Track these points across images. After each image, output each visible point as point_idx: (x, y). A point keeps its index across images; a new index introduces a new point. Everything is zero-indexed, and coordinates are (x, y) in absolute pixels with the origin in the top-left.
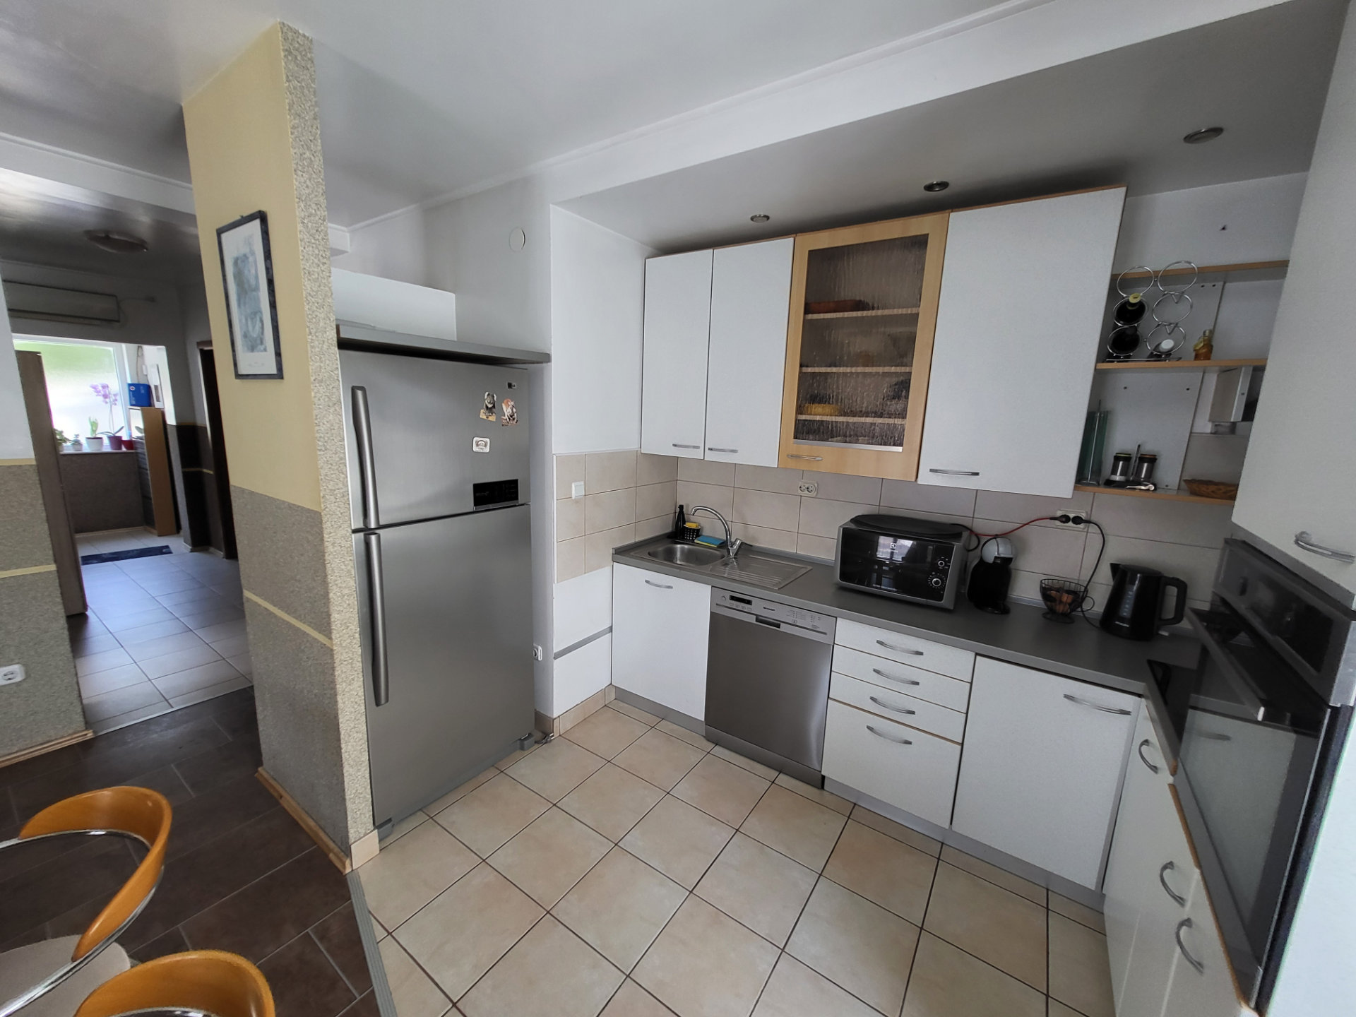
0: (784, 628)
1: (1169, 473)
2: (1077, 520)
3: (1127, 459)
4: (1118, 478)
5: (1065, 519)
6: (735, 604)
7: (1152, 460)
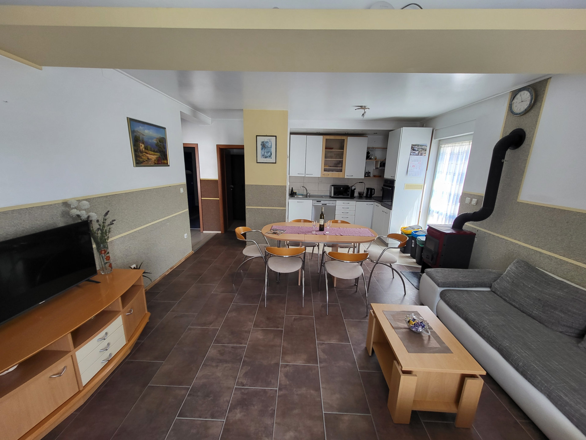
0: (327, 205)
1: (371, 175)
2: (362, 182)
3: (367, 173)
4: (366, 176)
5: (360, 182)
6: (318, 202)
7: (370, 173)
